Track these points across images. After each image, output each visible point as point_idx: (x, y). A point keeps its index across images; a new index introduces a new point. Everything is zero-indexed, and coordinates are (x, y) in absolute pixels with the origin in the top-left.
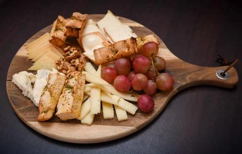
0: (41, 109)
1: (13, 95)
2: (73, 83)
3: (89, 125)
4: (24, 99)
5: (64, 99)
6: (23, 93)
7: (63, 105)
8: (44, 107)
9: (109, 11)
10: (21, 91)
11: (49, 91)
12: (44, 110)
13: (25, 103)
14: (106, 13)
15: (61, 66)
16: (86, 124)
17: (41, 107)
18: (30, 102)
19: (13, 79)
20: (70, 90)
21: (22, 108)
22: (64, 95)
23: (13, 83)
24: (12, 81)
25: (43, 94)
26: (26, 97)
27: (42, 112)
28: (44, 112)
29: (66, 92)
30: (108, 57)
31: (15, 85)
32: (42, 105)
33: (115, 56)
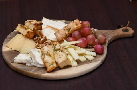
0: (48, 65)
1: (21, 68)
2: (59, 47)
3: (77, 66)
4: (29, 67)
5: (58, 55)
7: (60, 58)
8: (49, 63)
9: (43, 18)
10: (25, 64)
11: (47, 55)
12: (50, 64)
13: (32, 69)
14: (41, 19)
15: (40, 46)
16: (75, 66)
17: (47, 63)
18: (34, 67)
19: (14, 61)
20: (59, 51)
21: (32, 71)
22: (56, 54)
23: (16, 63)
24: (15, 62)
25: (44, 57)
26: (30, 66)
27: (50, 66)
28: (51, 65)
29: (57, 52)
30: (65, 34)
31: (18, 63)
32: (48, 62)
33: (70, 32)
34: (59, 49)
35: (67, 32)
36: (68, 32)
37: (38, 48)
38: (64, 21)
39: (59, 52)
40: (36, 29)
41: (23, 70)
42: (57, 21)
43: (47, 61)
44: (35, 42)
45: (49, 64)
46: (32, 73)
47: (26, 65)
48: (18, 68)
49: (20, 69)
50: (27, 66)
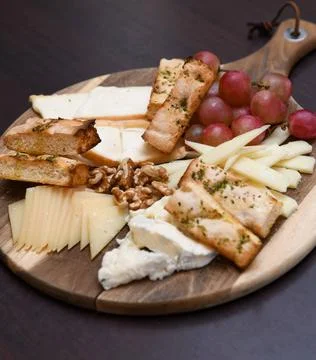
0: (231, 248)
2: (217, 175)
3: (297, 209)
4: (168, 283)
6: (154, 277)
7: (252, 207)
8: (231, 239)
10: (147, 279)
11: (203, 217)
13: (183, 284)
14: (30, 105)
15: (136, 198)
16: (293, 212)
17: (227, 243)
18: (182, 276)
19: (103, 283)
20: (228, 187)
21: (191, 289)
22: (228, 200)
23: (112, 289)
24: (107, 288)
25: (202, 228)
26: (165, 278)
27: (240, 248)
28: (242, 243)
29: (224, 194)
30: (178, 122)
31: (122, 286)
32: (227, 240)
33: (188, 109)
34: (225, 182)
35: (182, 115)
36: (184, 113)
37: (133, 205)
38: (98, 80)
39: (232, 188)
40: (84, 147)
41: (161, 301)
42: (76, 91)
43: (221, 237)
44: (101, 190)
45: (234, 241)
46: (195, 296)
47: (153, 281)
48: (140, 301)
49: (148, 302)
50: (158, 279)
